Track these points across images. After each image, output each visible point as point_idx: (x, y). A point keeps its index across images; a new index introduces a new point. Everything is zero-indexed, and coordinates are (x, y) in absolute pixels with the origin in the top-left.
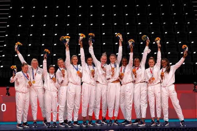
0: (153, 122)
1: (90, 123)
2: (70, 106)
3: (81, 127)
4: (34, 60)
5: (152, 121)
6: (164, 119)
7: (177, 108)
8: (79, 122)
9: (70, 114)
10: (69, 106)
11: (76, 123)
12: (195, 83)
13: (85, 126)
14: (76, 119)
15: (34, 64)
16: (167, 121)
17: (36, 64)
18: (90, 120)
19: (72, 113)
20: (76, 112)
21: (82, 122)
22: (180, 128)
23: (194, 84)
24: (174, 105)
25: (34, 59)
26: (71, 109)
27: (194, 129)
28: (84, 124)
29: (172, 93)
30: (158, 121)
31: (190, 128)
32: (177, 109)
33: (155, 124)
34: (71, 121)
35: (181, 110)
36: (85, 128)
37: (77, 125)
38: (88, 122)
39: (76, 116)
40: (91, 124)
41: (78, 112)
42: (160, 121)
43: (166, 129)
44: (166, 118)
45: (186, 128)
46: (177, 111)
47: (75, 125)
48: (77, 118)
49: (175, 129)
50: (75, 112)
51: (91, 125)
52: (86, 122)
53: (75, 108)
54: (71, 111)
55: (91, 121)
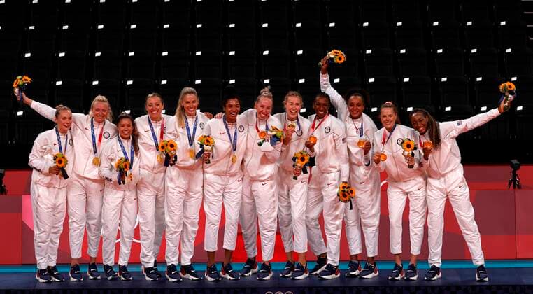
0: (399, 270)
1: (225, 271)
2: (173, 223)
3: (202, 281)
4: (99, 100)
5: (397, 265)
6: (430, 262)
7: (467, 230)
8: (197, 268)
9: (171, 245)
10: (170, 222)
11: (186, 269)
12: (515, 162)
13: (213, 279)
14: (186, 260)
15: (98, 110)
16: (437, 265)
17: (104, 110)
18: (225, 263)
19: (177, 244)
20: (190, 241)
21: (203, 268)
22: (474, 287)
23: (512, 166)
24: (462, 220)
25: (100, 97)
26: (176, 232)
27: (510, 288)
28: (209, 273)
29: (458, 189)
30: (412, 268)
31: (499, 287)
32: (467, 232)
33: (404, 275)
34: (176, 263)
35: (479, 236)
36: (213, 283)
37: (191, 277)
38: (219, 267)
39: (187, 250)
40: (229, 273)
41: (193, 241)
42: (419, 266)
43: (433, 288)
44: (436, 259)
45: (489, 287)
46: (466, 237)
47: (185, 276)
48: (191, 256)
49: (458, 287)
50: (186, 240)
51: (229, 277)
52: (214, 269)
53: (187, 229)
54: (176, 235)
55: (229, 267)
